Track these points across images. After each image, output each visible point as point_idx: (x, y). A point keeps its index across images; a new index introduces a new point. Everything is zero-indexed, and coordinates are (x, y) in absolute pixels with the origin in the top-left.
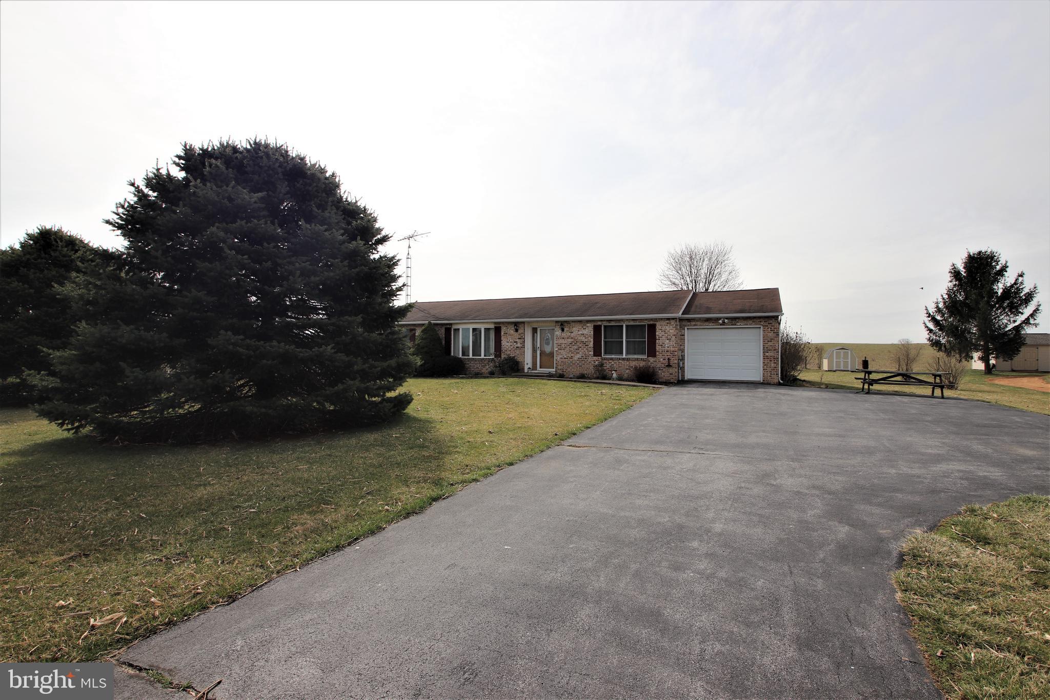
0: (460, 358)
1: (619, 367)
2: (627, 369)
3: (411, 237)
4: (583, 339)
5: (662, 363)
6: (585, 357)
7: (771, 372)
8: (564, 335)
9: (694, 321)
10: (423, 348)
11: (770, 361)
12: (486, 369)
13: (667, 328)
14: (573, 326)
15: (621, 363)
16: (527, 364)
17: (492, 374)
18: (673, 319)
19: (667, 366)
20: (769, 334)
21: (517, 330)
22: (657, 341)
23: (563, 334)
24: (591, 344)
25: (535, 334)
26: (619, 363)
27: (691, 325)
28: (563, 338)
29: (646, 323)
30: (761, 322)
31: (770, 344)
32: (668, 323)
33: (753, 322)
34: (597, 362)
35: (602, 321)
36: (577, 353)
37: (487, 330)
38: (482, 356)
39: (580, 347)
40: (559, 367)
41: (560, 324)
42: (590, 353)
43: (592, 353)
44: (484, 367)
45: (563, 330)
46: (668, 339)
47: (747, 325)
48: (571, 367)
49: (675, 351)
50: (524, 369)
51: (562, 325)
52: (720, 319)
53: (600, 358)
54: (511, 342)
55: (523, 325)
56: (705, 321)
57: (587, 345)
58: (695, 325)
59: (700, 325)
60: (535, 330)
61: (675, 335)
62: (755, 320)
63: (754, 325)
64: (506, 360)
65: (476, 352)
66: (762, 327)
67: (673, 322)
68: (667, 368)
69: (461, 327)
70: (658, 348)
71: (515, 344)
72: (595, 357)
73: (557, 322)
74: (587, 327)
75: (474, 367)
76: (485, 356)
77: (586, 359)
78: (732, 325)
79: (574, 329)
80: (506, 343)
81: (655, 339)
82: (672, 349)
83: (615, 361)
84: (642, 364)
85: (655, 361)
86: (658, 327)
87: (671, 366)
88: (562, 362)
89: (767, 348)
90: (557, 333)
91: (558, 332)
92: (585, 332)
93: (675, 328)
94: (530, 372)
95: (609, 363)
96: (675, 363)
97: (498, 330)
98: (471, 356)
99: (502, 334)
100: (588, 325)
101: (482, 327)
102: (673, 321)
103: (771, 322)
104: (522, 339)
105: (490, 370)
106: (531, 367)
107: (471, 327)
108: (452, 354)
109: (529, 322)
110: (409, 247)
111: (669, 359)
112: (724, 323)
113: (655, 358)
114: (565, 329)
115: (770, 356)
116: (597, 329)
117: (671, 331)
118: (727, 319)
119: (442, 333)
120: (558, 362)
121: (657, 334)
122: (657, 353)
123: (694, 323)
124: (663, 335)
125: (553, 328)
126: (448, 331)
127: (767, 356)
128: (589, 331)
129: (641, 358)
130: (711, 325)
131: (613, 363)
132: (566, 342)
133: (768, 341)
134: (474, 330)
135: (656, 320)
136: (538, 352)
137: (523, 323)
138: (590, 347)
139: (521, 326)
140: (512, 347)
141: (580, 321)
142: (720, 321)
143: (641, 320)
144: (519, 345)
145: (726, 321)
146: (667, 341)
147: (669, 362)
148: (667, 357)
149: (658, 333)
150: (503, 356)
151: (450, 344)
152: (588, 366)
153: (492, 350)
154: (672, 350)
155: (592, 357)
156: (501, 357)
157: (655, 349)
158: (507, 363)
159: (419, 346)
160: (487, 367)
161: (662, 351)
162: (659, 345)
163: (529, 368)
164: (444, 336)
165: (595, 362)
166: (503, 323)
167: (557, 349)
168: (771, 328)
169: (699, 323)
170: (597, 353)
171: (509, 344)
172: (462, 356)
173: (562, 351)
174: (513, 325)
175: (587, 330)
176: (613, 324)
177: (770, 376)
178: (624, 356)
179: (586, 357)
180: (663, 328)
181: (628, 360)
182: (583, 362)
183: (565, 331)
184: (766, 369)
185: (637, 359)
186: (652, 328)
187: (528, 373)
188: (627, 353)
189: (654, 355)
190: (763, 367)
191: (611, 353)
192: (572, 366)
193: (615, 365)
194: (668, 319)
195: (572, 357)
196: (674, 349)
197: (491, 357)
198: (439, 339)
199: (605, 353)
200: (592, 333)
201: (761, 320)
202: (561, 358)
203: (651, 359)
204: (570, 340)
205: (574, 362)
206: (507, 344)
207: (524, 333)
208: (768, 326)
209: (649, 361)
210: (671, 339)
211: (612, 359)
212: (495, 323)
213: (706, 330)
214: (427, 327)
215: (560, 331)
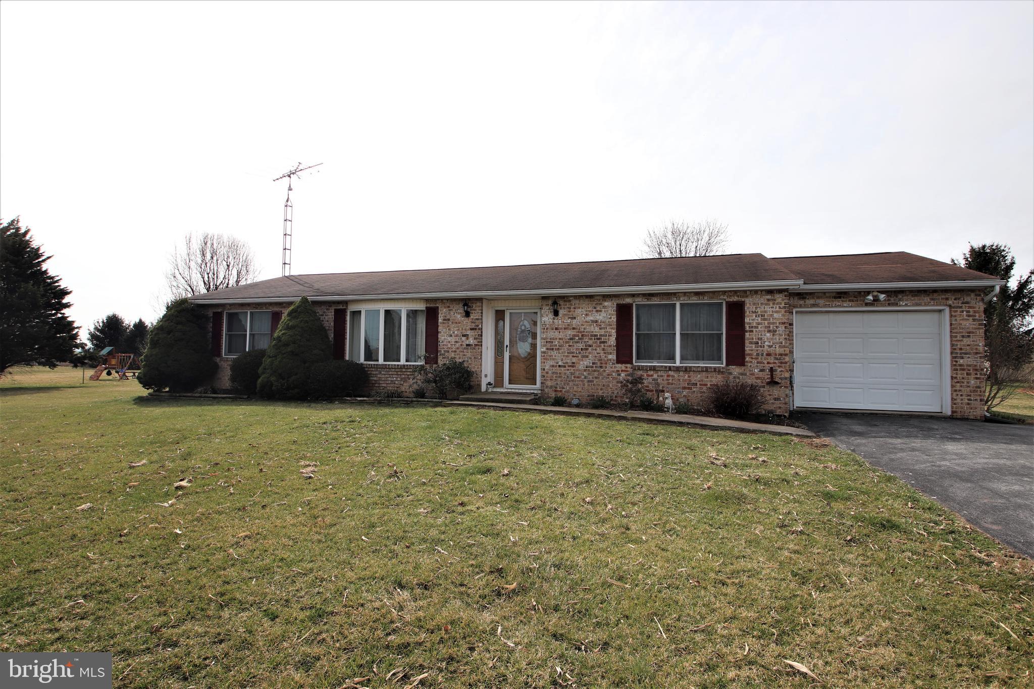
0: (362, 364)
1: (668, 384)
2: (684, 388)
3: (293, 173)
4: (596, 330)
5: (757, 378)
6: (599, 365)
7: (970, 396)
8: (558, 322)
9: (813, 298)
10: (286, 345)
11: (968, 374)
12: (409, 386)
13: (767, 308)
14: (577, 306)
15: (673, 376)
16: (486, 376)
17: (420, 398)
18: (780, 291)
19: (768, 383)
20: (964, 323)
21: (467, 314)
22: (747, 335)
23: (556, 321)
24: (612, 340)
25: (501, 323)
26: (668, 376)
27: (806, 306)
28: (556, 329)
29: (723, 300)
30: (947, 299)
31: (966, 341)
32: (768, 300)
33: (932, 299)
34: (623, 375)
35: (633, 295)
36: (583, 357)
37: (413, 314)
38: (403, 361)
39: (590, 346)
40: (549, 383)
41: (550, 302)
42: (610, 357)
43: (613, 357)
44: (405, 380)
45: (556, 313)
46: (769, 331)
47: (920, 305)
48: (571, 383)
49: (786, 355)
50: (479, 386)
51: (555, 303)
52: (868, 293)
53: (629, 365)
54: (457, 336)
55: (479, 304)
56: (835, 298)
57: (604, 342)
58: (813, 305)
59: (825, 306)
60: (500, 315)
61: (783, 323)
62: (935, 295)
63: (933, 305)
64: (448, 368)
65: (392, 352)
66: (947, 310)
67: (779, 298)
68: (767, 388)
69: (363, 308)
70: (749, 348)
71: (464, 338)
72: (620, 365)
73: (545, 298)
74: (604, 307)
75: (387, 382)
76: (407, 361)
77: (601, 367)
78: (889, 304)
79: (579, 311)
80: (447, 338)
81: (743, 331)
82: (778, 350)
83: (659, 373)
84: (717, 379)
85: (742, 374)
86: (749, 308)
87: (777, 383)
88: (553, 373)
89: (961, 349)
90: (545, 319)
91: (547, 318)
92: (600, 317)
93: (783, 310)
94: (490, 390)
95: (648, 375)
96: (786, 378)
97: (432, 314)
98: (381, 361)
99: (440, 320)
100: (606, 304)
101: (403, 309)
102: (781, 295)
103: (967, 299)
104: (477, 329)
105: (415, 386)
106: (492, 382)
107: (382, 307)
108: (347, 358)
109: (490, 300)
110: (290, 189)
111: (771, 370)
112: (876, 300)
113: (743, 368)
114: (561, 312)
115: (968, 365)
116: (623, 312)
117: (775, 315)
118: (882, 292)
119: (328, 319)
120: (547, 373)
121: (747, 320)
122: (747, 359)
123: (812, 302)
124: (759, 324)
125: (535, 311)
126: (340, 315)
127: (961, 365)
128: (607, 314)
129: (715, 368)
130: (847, 306)
131: (655, 376)
132: (561, 335)
133: (963, 337)
134: (387, 312)
135: (745, 293)
136: (507, 355)
137: (480, 300)
138: (610, 346)
139: (476, 306)
140: (458, 345)
141: (590, 297)
142: (870, 297)
143: (714, 293)
144: (471, 341)
145: (882, 297)
146: (768, 335)
147: (772, 375)
148: (767, 367)
149: (750, 319)
150: (441, 361)
151: (344, 338)
152: (605, 381)
153: (421, 349)
154: (778, 352)
155: (613, 364)
156: (436, 363)
157: (744, 350)
158: (450, 375)
159: (280, 341)
160: (411, 381)
161: (758, 355)
162: (751, 343)
163: (489, 384)
164: (332, 324)
165: (619, 375)
166: (442, 300)
167: (544, 349)
168: (968, 312)
169: (821, 302)
170: (623, 356)
171: (452, 339)
172: (365, 360)
173: (554, 353)
174: (461, 305)
175: (603, 314)
176: (655, 301)
177: (968, 404)
178: (678, 364)
179: (602, 364)
180: (758, 310)
181: (687, 370)
182: (596, 374)
183: (560, 315)
184: (960, 390)
185: (706, 370)
186: (736, 312)
187: (486, 392)
188: (683, 358)
189: (741, 362)
190: (952, 386)
191: (650, 358)
192: (573, 381)
193: (661, 379)
194: (770, 292)
195: (573, 365)
196: (782, 351)
197: (419, 364)
198: (322, 330)
199: (638, 358)
200: (614, 318)
201: (948, 295)
202: (553, 366)
203: (735, 370)
204: (570, 333)
205: (577, 374)
206: (449, 339)
207: (482, 319)
208: (961, 307)
209: (731, 373)
210: (775, 331)
211: (654, 369)
212: (427, 300)
213: (831, 316)
214: (298, 307)
215: (551, 316)
